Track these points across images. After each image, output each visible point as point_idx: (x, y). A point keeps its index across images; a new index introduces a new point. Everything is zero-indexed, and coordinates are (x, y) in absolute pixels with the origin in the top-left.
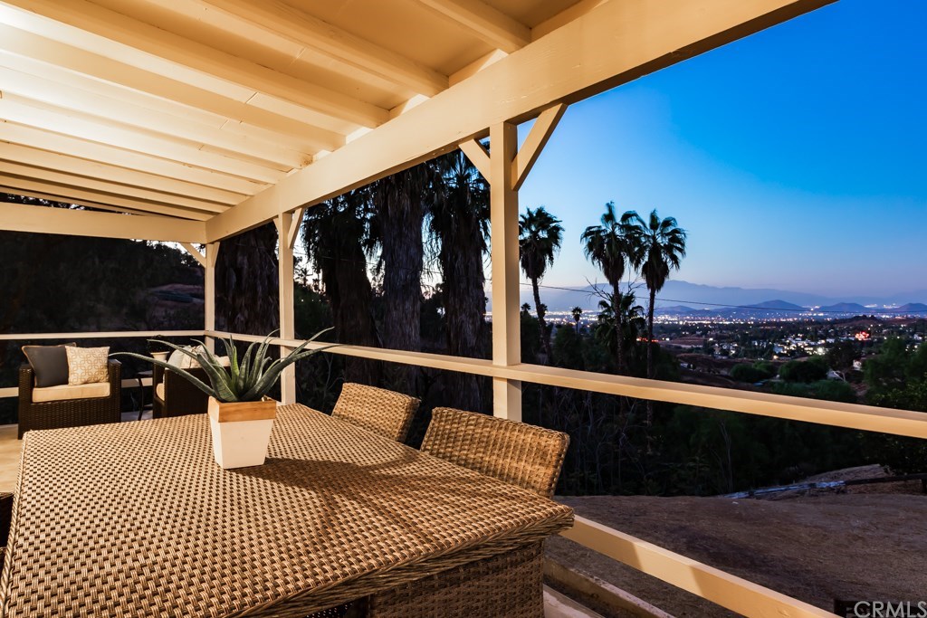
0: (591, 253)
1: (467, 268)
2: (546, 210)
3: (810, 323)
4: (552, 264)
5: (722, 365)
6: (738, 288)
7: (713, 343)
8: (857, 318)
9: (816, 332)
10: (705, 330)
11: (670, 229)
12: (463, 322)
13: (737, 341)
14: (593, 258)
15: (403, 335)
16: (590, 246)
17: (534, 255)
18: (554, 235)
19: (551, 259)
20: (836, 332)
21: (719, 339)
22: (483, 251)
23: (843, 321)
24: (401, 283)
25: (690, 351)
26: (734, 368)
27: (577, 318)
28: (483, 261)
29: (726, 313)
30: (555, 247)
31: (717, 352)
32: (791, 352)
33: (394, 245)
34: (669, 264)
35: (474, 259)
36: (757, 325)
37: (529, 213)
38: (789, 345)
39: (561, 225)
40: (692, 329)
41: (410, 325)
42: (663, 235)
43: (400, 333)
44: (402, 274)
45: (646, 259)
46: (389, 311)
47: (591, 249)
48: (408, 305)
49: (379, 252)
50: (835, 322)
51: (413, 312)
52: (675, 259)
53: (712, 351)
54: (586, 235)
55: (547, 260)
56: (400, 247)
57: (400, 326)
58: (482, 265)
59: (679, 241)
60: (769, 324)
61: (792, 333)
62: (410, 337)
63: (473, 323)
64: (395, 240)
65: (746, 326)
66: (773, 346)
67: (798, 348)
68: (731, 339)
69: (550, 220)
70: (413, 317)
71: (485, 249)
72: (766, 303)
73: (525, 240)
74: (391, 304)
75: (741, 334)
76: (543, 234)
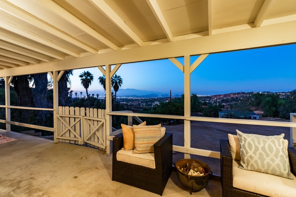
0: (101, 83)
1: (62, 86)
2: (89, 72)
3: (159, 98)
4: (91, 85)
5: (142, 108)
6: (146, 91)
7: (140, 103)
8: (167, 97)
9: (160, 100)
10: (139, 100)
11: (119, 78)
12: (61, 99)
13: (145, 103)
14: (101, 84)
15: (41, 103)
16: (100, 81)
17: (86, 82)
18: (92, 78)
19: (91, 84)
20: (163, 100)
21: (142, 102)
22: (67, 82)
23: (165, 98)
24: (40, 89)
25: (135, 105)
26: (143, 108)
27: (98, 97)
28: (68, 84)
29: (143, 96)
30: (92, 81)
31: (141, 105)
32: (155, 105)
33: (38, 79)
34: (119, 86)
35: (64, 84)
36: (149, 99)
37: (85, 72)
38: (155, 103)
39: (93, 76)
40: (136, 100)
41: (43, 100)
42: (118, 79)
43: (40, 102)
44: (40, 87)
45: (114, 85)
46: (36, 96)
47: (100, 82)
48: (43, 95)
49: (33, 81)
50: (164, 98)
51: (44, 97)
52: (120, 85)
53: (140, 105)
54: (99, 78)
55: (90, 84)
56: (40, 80)
57: (40, 101)
58: (67, 85)
59: (121, 81)
60: (152, 99)
61: (156, 101)
62: (43, 103)
63: (64, 100)
64: (38, 78)
65: (147, 99)
66: (152, 104)
67: (157, 104)
68: (144, 102)
69: (90, 74)
70: (44, 98)
71: (68, 82)
72: (151, 94)
73: (84, 79)
74: (37, 95)
75: (146, 101)
76: (89, 78)
